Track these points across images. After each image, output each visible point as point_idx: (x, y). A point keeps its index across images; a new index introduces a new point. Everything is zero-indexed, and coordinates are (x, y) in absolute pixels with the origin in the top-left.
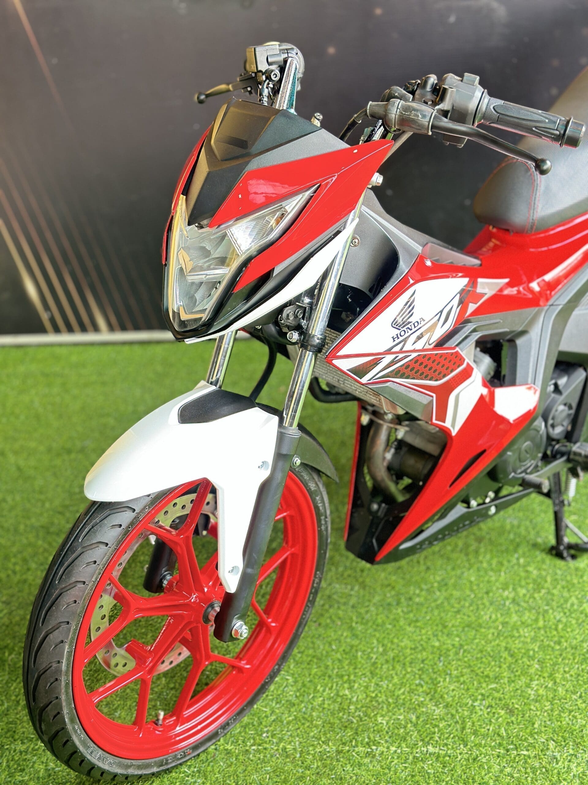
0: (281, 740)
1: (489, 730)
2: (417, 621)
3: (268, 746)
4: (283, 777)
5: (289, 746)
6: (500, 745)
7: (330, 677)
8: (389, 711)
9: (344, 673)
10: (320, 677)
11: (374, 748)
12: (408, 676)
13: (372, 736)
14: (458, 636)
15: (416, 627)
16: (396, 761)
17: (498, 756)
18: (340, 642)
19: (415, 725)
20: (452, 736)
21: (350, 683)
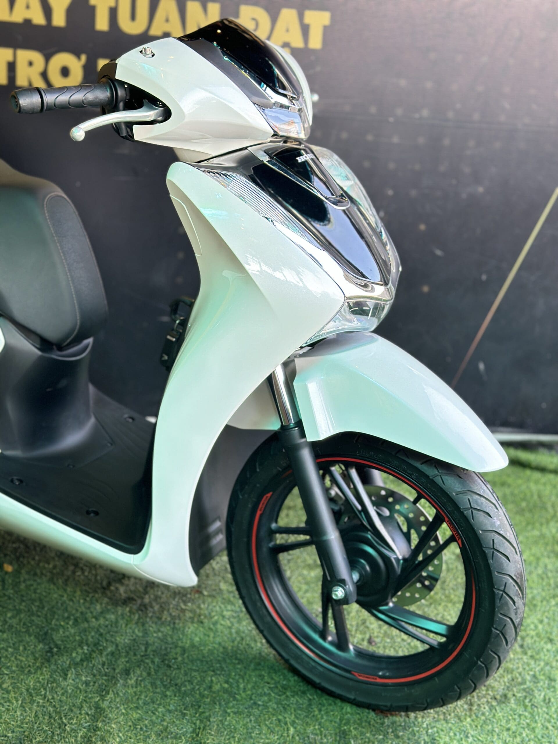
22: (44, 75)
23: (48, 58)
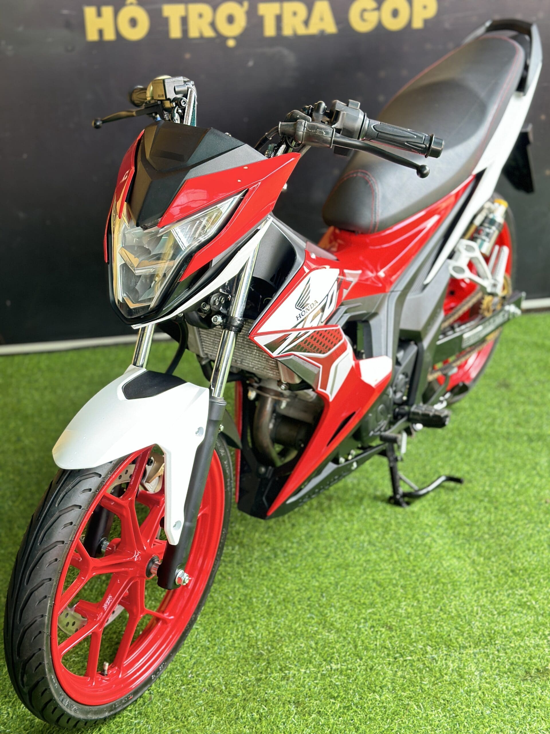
0: (205, 678)
1: (376, 645)
2: (296, 568)
3: (195, 684)
4: (216, 707)
5: (214, 682)
6: (388, 655)
7: (233, 622)
8: (291, 642)
9: (245, 617)
10: (225, 623)
11: (287, 672)
12: (300, 612)
13: (282, 663)
14: (332, 575)
15: (296, 573)
16: (308, 680)
17: (389, 664)
18: (234, 593)
19: (316, 650)
20: (348, 654)
21: (252, 625)
22: (213, 25)
23: (215, 8)
